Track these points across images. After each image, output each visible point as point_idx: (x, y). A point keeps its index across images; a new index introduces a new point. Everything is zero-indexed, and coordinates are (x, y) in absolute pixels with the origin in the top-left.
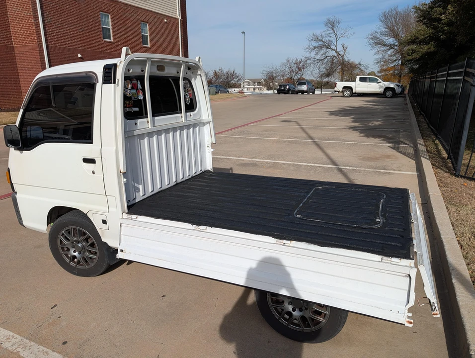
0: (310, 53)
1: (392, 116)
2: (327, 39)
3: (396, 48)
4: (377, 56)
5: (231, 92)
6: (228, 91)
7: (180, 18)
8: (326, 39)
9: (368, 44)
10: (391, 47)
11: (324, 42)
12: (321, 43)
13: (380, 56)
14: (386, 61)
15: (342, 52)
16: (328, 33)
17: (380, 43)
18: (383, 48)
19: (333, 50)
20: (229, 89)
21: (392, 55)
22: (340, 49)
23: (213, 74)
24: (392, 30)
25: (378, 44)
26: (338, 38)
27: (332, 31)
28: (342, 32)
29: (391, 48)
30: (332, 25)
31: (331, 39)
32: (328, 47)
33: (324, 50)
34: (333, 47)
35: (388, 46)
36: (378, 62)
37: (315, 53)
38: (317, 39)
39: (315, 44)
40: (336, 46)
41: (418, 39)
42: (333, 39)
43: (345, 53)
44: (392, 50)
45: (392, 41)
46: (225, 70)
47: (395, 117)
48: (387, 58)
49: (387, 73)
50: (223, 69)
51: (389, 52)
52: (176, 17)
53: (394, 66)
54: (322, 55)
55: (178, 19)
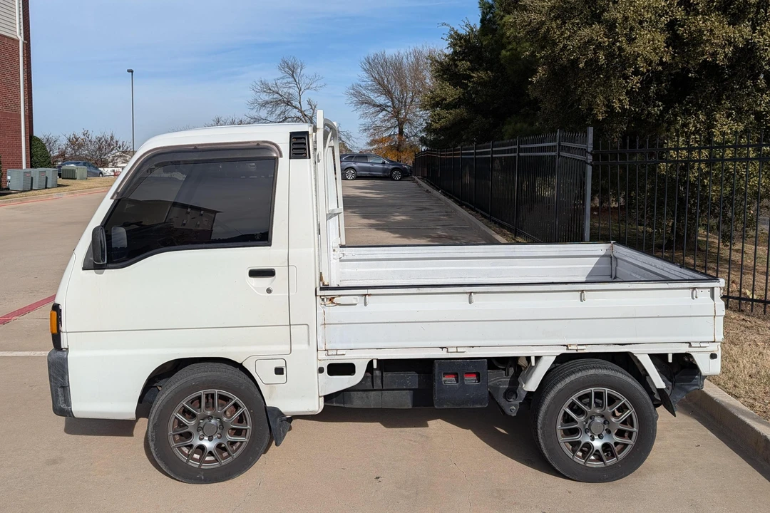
0: (258, 111)
1: (426, 209)
2: (285, 90)
3: (389, 109)
4: (363, 121)
5: (108, 174)
6: (101, 173)
7: (21, 39)
8: (283, 91)
9: (350, 102)
10: (382, 108)
11: (281, 96)
12: (276, 96)
13: (367, 121)
14: (377, 129)
15: (309, 112)
16: (285, 81)
17: (366, 102)
18: (372, 110)
19: (296, 108)
20: (101, 169)
21: (385, 120)
22: (305, 107)
23: (66, 141)
24: (381, 84)
25: (363, 103)
26: (302, 90)
27: (292, 79)
28: (308, 81)
29: (383, 110)
30: (291, 70)
31: (291, 91)
32: (288, 103)
33: (282, 107)
34: (295, 103)
35: (378, 106)
36: (365, 130)
37: (266, 111)
38: (269, 90)
39: (265, 97)
40: (300, 103)
41: (446, 100)
42: (294, 91)
43: (313, 113)
44: (384, 113)
45: (382, 100)
46: (94, 135)
47: (428, 209)
48: (378, 123)
49: (381, 145)
50: (90, 132)
51: (381, 115)
52: (15, 37)
53: (390, 136)
54: (279, 115)
55: (19, 41)
